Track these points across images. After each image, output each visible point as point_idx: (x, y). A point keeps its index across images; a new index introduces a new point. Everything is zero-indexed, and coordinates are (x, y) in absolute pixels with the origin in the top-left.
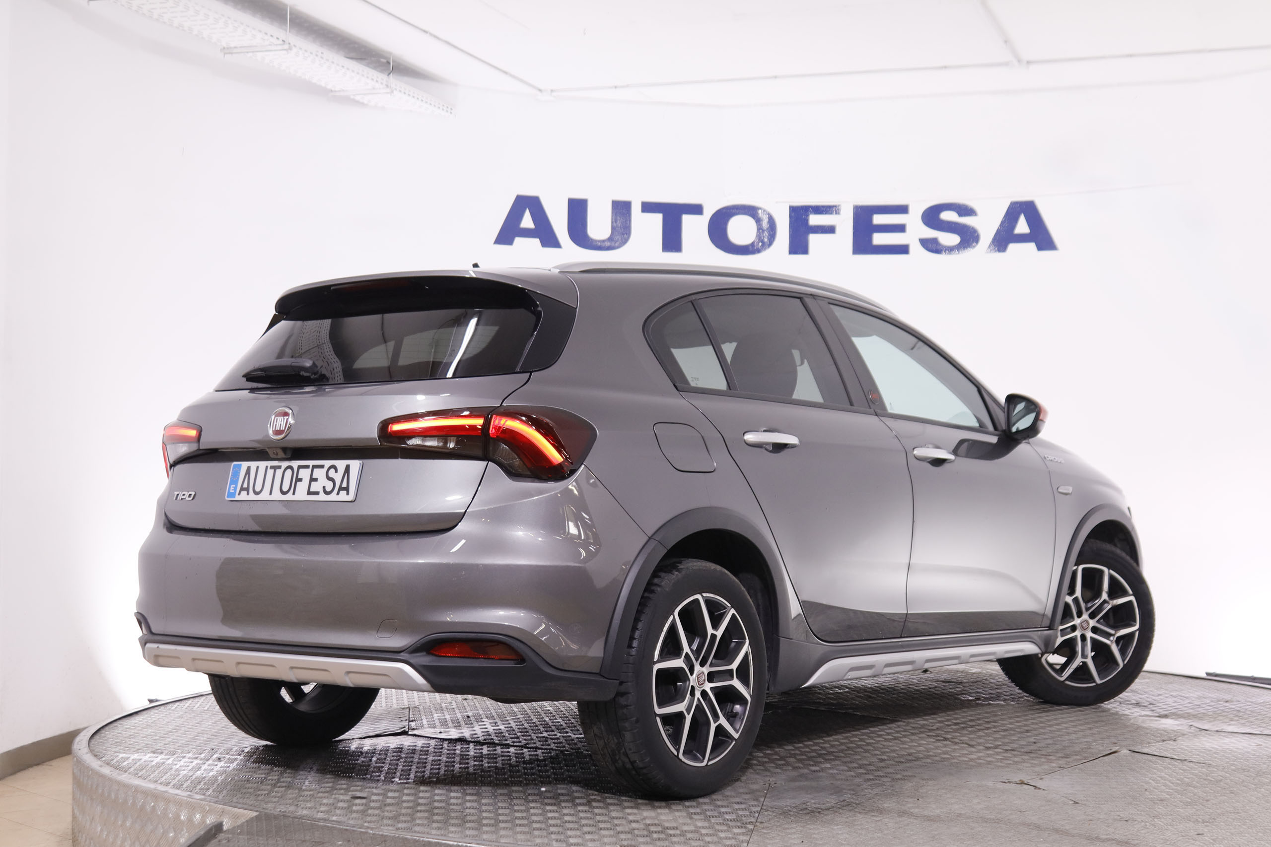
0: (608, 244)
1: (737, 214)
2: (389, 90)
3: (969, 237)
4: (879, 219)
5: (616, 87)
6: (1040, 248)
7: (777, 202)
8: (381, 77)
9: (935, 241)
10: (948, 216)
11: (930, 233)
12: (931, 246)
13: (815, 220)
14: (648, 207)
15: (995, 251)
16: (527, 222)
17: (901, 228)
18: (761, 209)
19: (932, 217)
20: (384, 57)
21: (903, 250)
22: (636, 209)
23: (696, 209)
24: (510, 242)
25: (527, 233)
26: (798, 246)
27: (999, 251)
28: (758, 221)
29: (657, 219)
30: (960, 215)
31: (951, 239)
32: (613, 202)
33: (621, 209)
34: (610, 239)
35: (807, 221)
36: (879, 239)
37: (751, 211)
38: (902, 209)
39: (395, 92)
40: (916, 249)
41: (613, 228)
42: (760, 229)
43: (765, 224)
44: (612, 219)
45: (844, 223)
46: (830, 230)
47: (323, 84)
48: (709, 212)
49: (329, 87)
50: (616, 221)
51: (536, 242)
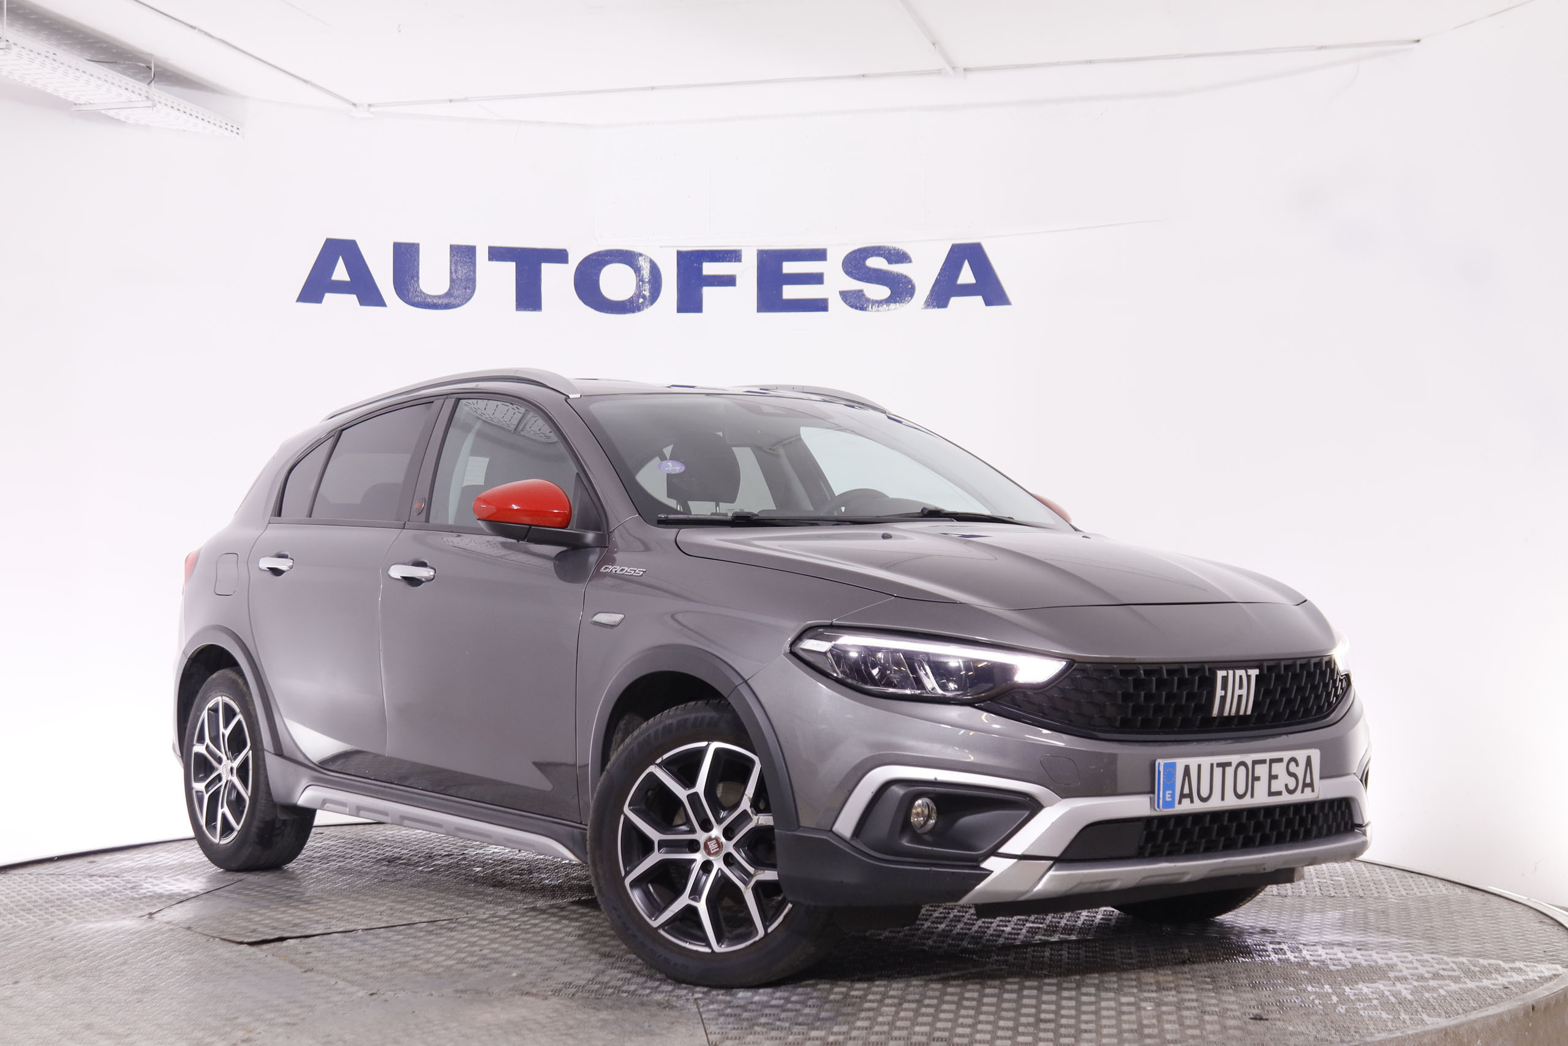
0: (446, 301)
1: (612, 262)
2: (149, 103)
3: (901, 289)
4: (789, 267)
5: (451, 101)
6: (988, 303)
7: (661, 247)
8: (141, 86)
9: (859, 294)
10: (875, 263)
11: (854, 285)
12: (856, 301)
13: (709, 269)
14: (497, 254)
15: (934, 307)
16: (340, 273)
17: (816, 279)
18: (641, 255)
19: (855, 264)
20: (144, 61)
21: (820, 305)
22: (482, 255)
23: (559, 256)
24: (318, 299)
25: (340, 288)
26: (690, 302)
27: (939, 306)
28: (637, 270)
29: (509, 268)
30: (890, 262)
31: (881, 292)
32: (452, 247)
33: (463, 255)
34: (448, 294)
35: (701, 269)
36: (790, 292)
37: (627, 258)
38: (819, 255)
39: (159, 106)
40: (836, 304)
41: (452, 280)
42: (640, 279)
43: (646, 273)
44: (451, 269)
45: (747, 272)
46: (729, 281)
47: (61, 95)
48: (575, 260)
49: (71, 98)
50: (456, 272)
51: (353, 298)
